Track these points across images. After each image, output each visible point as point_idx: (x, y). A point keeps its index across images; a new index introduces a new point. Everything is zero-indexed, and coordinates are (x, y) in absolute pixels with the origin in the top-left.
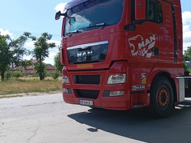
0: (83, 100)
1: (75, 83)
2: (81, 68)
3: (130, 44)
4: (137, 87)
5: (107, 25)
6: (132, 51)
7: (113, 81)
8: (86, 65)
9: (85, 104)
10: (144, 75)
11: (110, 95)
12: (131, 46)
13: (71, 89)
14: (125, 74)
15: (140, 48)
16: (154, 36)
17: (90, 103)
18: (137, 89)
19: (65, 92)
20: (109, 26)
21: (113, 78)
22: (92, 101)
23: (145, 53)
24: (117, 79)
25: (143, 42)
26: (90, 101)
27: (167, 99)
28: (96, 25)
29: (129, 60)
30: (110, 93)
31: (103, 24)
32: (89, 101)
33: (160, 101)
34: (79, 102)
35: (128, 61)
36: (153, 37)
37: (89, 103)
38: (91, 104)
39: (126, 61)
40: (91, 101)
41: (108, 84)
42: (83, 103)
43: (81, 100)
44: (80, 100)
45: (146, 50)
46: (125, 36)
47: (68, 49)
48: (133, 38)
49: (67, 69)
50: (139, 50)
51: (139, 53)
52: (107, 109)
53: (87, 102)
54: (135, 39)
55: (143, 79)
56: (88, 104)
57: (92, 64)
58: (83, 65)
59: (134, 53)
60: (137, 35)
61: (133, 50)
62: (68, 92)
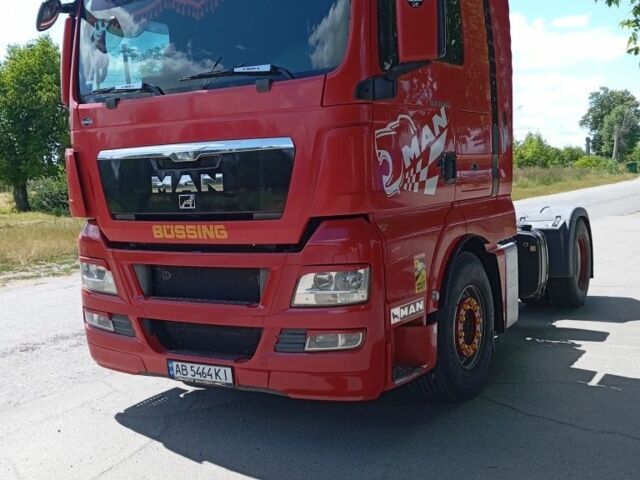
0: (188, 366)
1: (146, 297)
2: (172, 236)
3: (377, 151)
4: (403, 308)
5: (285, 74)
6: (386, 179)
7: (316, 296)
8: (194, 227)
9: (197, 377)
10: (421, 260)
11: (307, 349)
12: (380, 160)
13: (126, 317)
14: (368, 269)
15: (408, 164)
16: (443, 110)
17: (221, 374)
18: (405, 316)
19: (100, 329)
20: (292, 81)
21: (318, 285)
22: (229, 370)
23: (421, 180)
24: (336, 289)
25: (415, 140)
26: (217, 368)
27: (478, 328)
28: (236, 70)
29: (373, 213)
30: (306, 338)
31: (266, 68)
32: (213, 368)
33: (461, 341)
34: (169, 369)
35: (371, 218)
36: (440, 115)
37: (217, 374)
38: (223, 381)
39: (366, 217)
40: (222, 369)
41: (299, 307)
42: (189, 376)
43: (180, 364)
44: (175, 364)
45: (423, 167)
46: (359, 125)
47: (104, 154)
48: (388, 128)
49: (102, 235)
50: (405, 171)
51: (405, 181)
52: (292, 396)
53: (206, 371)
54: (393, 130)
55: (418, 277)
56: (208, 378)
57: (222, 227)
58: (183, 227)
59: (390, 185)
60: (400, 116)
61: (387, 175)
62: (112, 329)
